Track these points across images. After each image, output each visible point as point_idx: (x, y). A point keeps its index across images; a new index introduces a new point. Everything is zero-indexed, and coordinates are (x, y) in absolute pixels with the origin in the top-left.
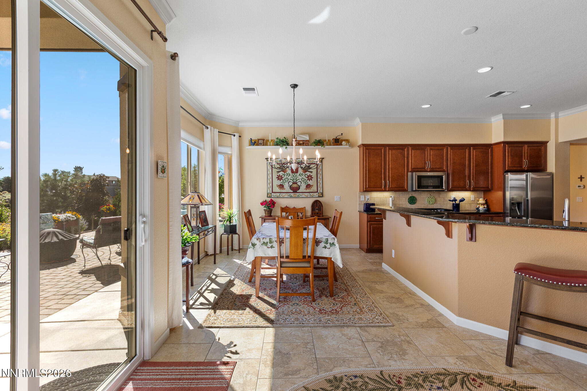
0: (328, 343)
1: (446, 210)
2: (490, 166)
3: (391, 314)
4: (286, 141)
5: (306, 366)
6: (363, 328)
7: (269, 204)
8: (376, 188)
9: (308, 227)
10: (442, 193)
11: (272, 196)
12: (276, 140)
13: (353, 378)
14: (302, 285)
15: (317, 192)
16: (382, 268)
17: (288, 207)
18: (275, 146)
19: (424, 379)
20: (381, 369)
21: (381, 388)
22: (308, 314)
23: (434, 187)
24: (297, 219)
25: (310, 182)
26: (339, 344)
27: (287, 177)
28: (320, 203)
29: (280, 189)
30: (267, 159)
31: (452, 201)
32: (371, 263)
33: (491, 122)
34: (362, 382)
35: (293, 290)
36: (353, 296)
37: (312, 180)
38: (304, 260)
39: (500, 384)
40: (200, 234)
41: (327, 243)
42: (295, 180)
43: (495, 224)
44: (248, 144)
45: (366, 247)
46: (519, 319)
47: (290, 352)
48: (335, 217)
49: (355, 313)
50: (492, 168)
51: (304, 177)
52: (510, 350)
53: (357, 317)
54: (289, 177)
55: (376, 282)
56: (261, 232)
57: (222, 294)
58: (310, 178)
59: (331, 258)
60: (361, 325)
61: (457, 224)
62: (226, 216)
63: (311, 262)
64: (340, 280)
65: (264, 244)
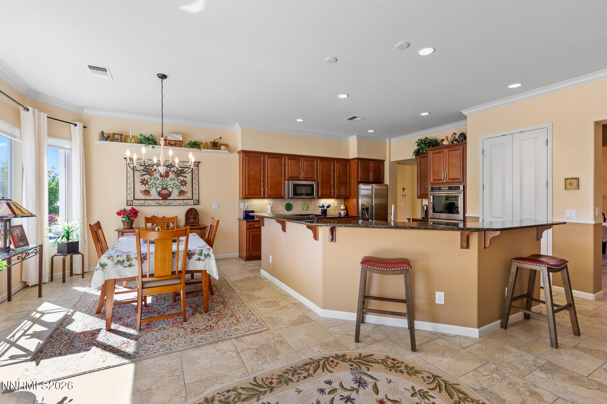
0: (200, 364)
1: (316, 215)
2: (348, 178)
3: (267, 318)
4: (153, 140)
5: (173, 397)
6: (238, 338)
7: (130, 214)
8: (255, 195)
9: (179, 238)
10: (313, 200)
11: (134, 204)
12: (139, 137)
13: (225, 393)
14: (171, 306)
15: (192, 199)
16: (260, 274)
17: (155, 217)
18: (137, 143)
19: (293, 373)
20: (254, 376)
21: (254, 395)
22: (177, 337)
23: (307, 195)
24: (167, 229)
25: (184, 188)
26: (212, 362)
27: (155, 181)
28: (195, 212)
29: (145, 196)
30: (125, 158)
31: (321, 207)
32: (249, 270)
33: (349, 141)
34: (235, 394)
35: (159, 313)
36: (230, 308)
37: (186, 186)
38: (173, 277)
39: (351, 359)
40: (12, 258)
41: (201, 254)
42: (165, 186)
43: (348, 226)
44: (98, 138)
45: (245, 255)
46: (364, 302)
47: (152, 387)
48: (211, 226)
49: (231, 325)
50: (349, 179)
51: (176, 182)
52: (358, 329)
53: (233, 328)
54: (157, 182)
55: (253, 289)
56: (115, 249)
57: (51, 337)
58: (183, 183)
59: (206, 270)
60: (236, 336)
61: (322, 228)
62: (61, 230)
63: (182, 278)
64: (216, 293)
65: (119, 263)
